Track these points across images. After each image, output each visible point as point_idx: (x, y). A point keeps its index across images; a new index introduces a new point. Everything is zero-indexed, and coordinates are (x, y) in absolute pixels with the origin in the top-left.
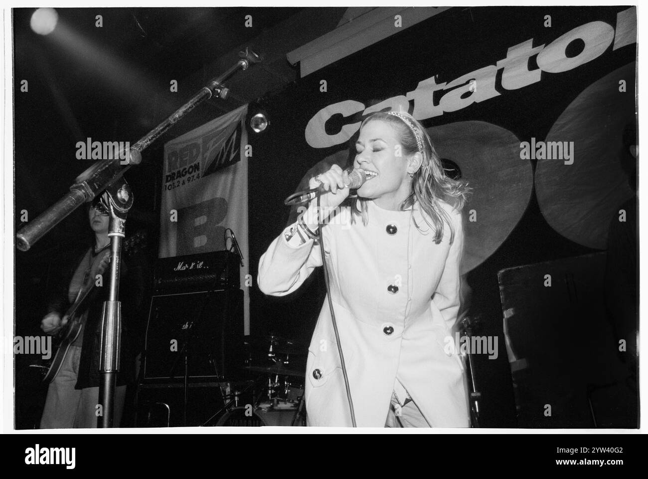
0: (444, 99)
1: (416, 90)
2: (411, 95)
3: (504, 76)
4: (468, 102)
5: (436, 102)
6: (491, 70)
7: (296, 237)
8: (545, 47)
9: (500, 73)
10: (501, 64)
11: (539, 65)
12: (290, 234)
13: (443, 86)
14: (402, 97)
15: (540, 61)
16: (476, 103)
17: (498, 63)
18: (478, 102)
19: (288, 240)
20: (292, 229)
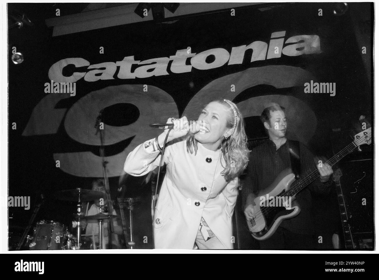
0: (137, 70)
1: (122, 61)
2: (118, 63)
3: (173, 64)
4: (150, 74)
5: (133, 71)
6: (166, 60)
7: (151, 147)
8: (196, 54)
9: (170, 62)
10: (172, 57)
11: (191, 63)
12: (148, 145)
13: (138, 62)
14: (113, 63)
15: (192, 61)
16: (155, 76)
17: (171, 57)
18: (156, 76)
19: (146, 147)
20: (150, 142)
